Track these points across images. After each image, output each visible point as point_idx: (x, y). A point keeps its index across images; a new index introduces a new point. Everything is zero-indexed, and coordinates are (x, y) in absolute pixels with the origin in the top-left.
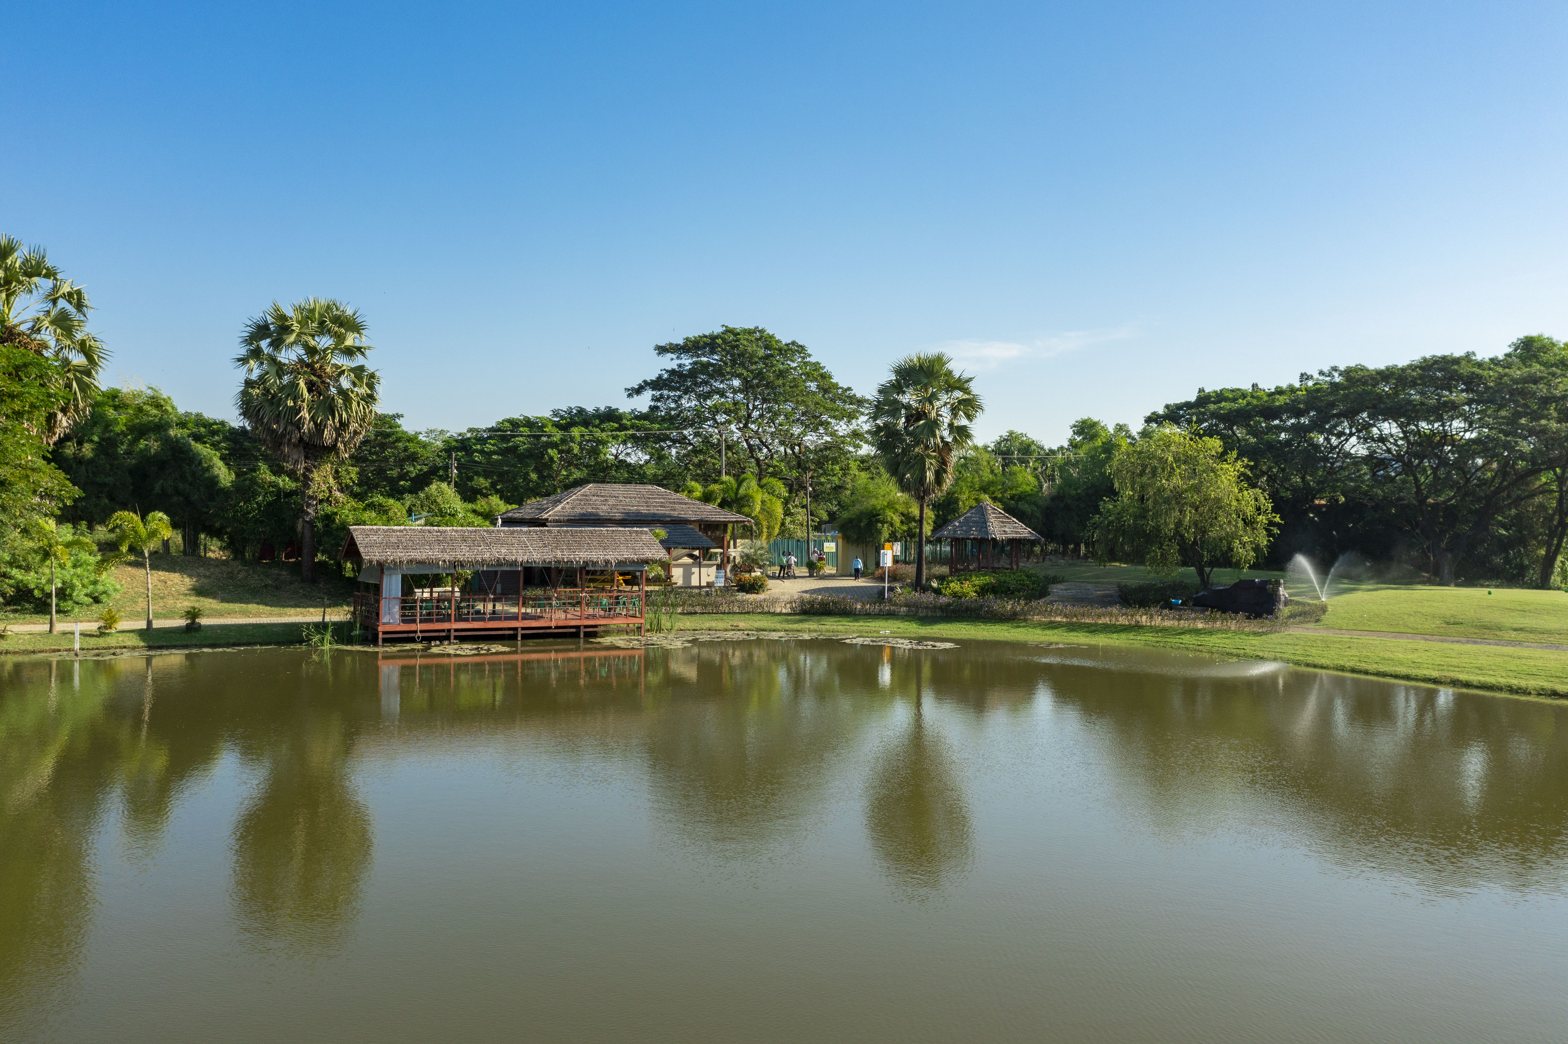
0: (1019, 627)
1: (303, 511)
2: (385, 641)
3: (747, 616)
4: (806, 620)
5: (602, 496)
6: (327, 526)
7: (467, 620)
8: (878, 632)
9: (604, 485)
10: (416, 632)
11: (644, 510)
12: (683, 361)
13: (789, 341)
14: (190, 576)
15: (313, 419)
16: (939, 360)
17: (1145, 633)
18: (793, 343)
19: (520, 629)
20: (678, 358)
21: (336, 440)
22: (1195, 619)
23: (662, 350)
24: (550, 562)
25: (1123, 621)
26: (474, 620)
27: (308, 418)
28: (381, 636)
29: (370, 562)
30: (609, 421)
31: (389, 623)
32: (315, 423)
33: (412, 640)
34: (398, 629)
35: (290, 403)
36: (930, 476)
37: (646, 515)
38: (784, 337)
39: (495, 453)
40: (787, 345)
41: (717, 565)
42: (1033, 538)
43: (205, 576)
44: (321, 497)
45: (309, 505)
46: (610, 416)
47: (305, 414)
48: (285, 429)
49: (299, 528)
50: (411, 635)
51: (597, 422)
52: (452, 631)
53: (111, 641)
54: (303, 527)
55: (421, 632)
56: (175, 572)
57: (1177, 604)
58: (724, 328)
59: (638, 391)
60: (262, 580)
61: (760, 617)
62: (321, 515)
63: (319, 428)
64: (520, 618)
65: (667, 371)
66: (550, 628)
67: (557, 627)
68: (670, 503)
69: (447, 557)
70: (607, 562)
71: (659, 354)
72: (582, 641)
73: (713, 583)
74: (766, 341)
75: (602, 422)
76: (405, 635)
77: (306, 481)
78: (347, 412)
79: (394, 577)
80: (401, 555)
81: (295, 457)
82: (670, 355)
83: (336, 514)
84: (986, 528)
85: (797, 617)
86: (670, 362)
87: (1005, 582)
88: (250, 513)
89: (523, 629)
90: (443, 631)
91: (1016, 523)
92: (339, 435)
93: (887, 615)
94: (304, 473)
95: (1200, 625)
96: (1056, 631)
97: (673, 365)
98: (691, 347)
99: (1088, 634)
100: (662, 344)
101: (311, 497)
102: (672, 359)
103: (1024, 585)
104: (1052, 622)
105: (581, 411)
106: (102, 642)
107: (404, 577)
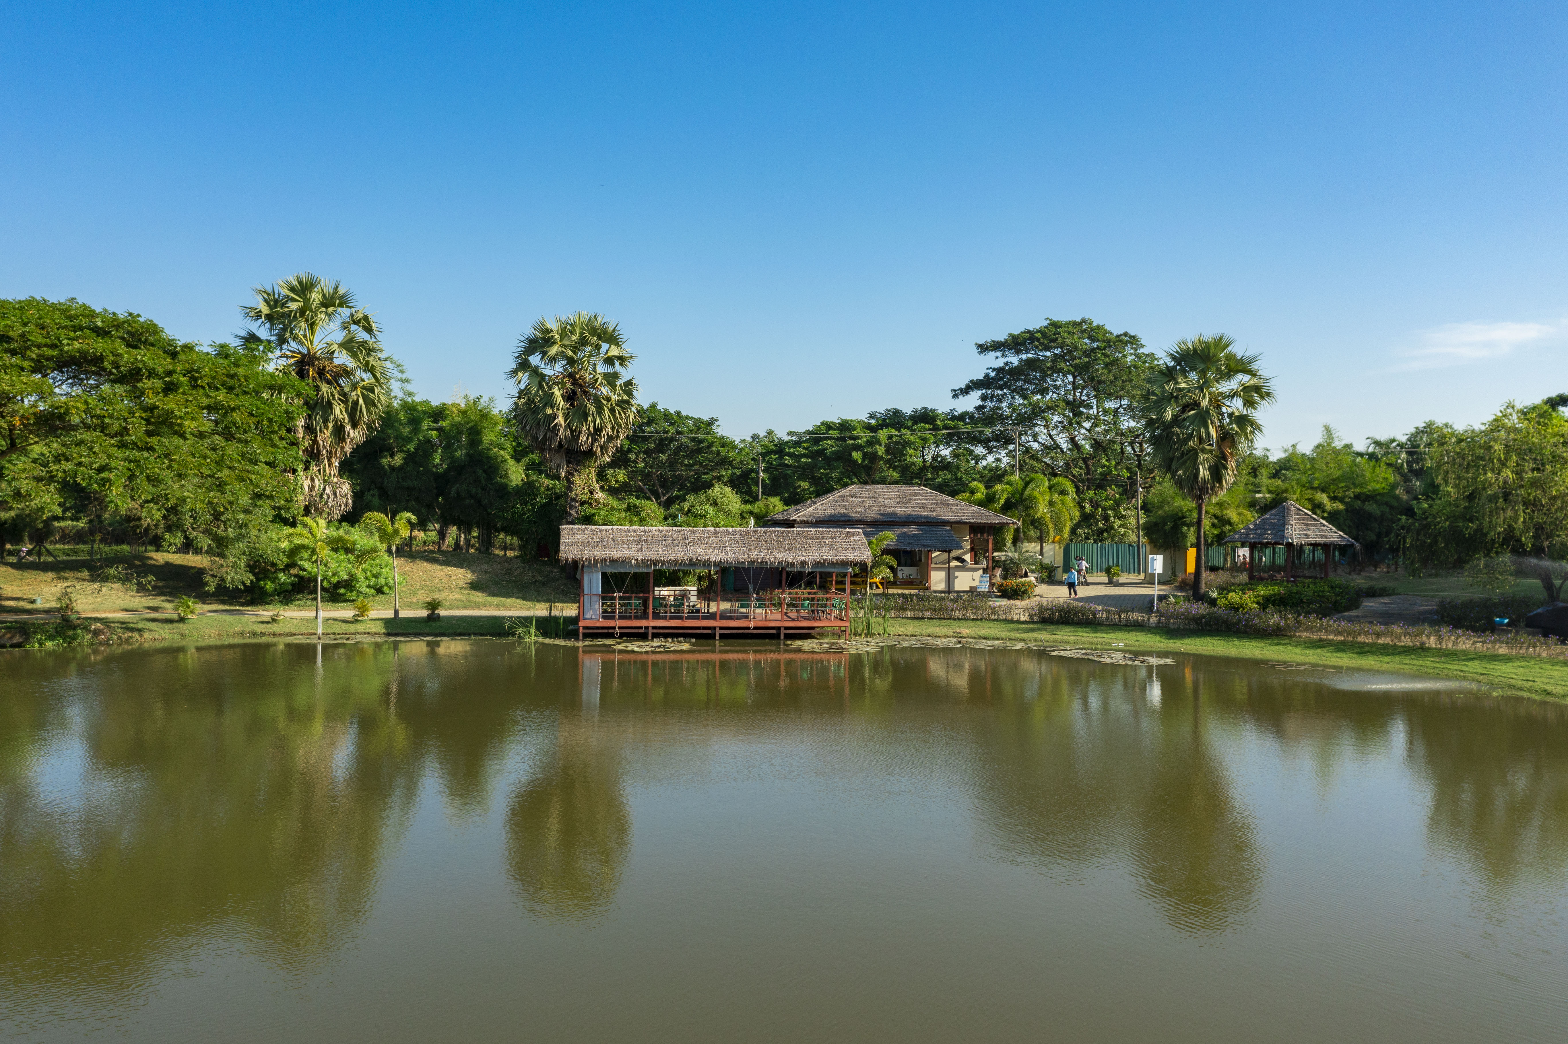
0: (1278, 644)
1: (567, 512)
2: (586, 636)
3: (978, 623)
4: (1039, 629)
5: (861, 497)
7: (664, 618)
8: (1110, 644)
9: (867, 486)
10: (614, 628)
11: (900, 511)
12: (1009, 359)
13: (1121, 332)
14: (473, 572)
15: (568, 426)
16: (1220, 343)
17: (1426, 656)
18: (1125, 334)
19: (718, 629)
20: (1003, 356)
21: (592, 444)
22: (1494, 642)
23: (983, 348)
24: (743, 563)
25: (1407, 641)
26: (671, 618)
27: (564, 425)
28: (581, 630)
29: (566, 560)
30: (921, 422)
31: (591, 619)
32: (571, 430)
33: (611, 636)
34: (598, 625)
35: (549, 411)
36: (1204, 473)
37: (901, 517)
38: (1115, 329)
39: (805, 456)
40: (1118, 336)
41: (984, 569)
42: (1343, 543)
43: (486, 572)
45: (571, 507)
46: (925, 417)
47: (561, 420)
48: (545, 435)
50: (610, 631)
51: (910, 423)
52: (650, 629)
53: (360, 628)
55: (619, 628)
56: (462, 568)
57: (1502, 624)
58: (1048, 322)
59: (966, 391)
60: (534, 576)
61: (990, 624)
63: (575, 435)
64: (718, 617)
65: (994, 370)
66: (748, 628)
67: (755, 628)
68: (932, 504)
69: (640, 556)
70: (804, 563)
71: (981, 353)
72: (782, 642)
73: (976, 588)
74: (1094, 332)
75: (915, 423)
76: (605, 631)
77: (570, 484)
78: (601, 419)
79: (595, 575)
80: (598, 553)
81: (557, 461)
82: (992, 354)
84: (1284, 531)
85: (1032, 626)
86: (995, 361)
87: (1297, 593)
88: (525, 514)
89: (721, 628)
90: (641, 628)
91: (1324, 525)
92: (594, 440)
93: (1135, 626)
94: (566, 476)
95: (1503, 650)
96: (1319, 651)
97: (1000, 363)
98: (1015, 344)
99: (1355, 656)
100: (982, 342)
102: (997, 358)
103: (1323, 597)
104: (1321, 640)
105: (897, 413)
106: (352, 628)
107: (604, 575)
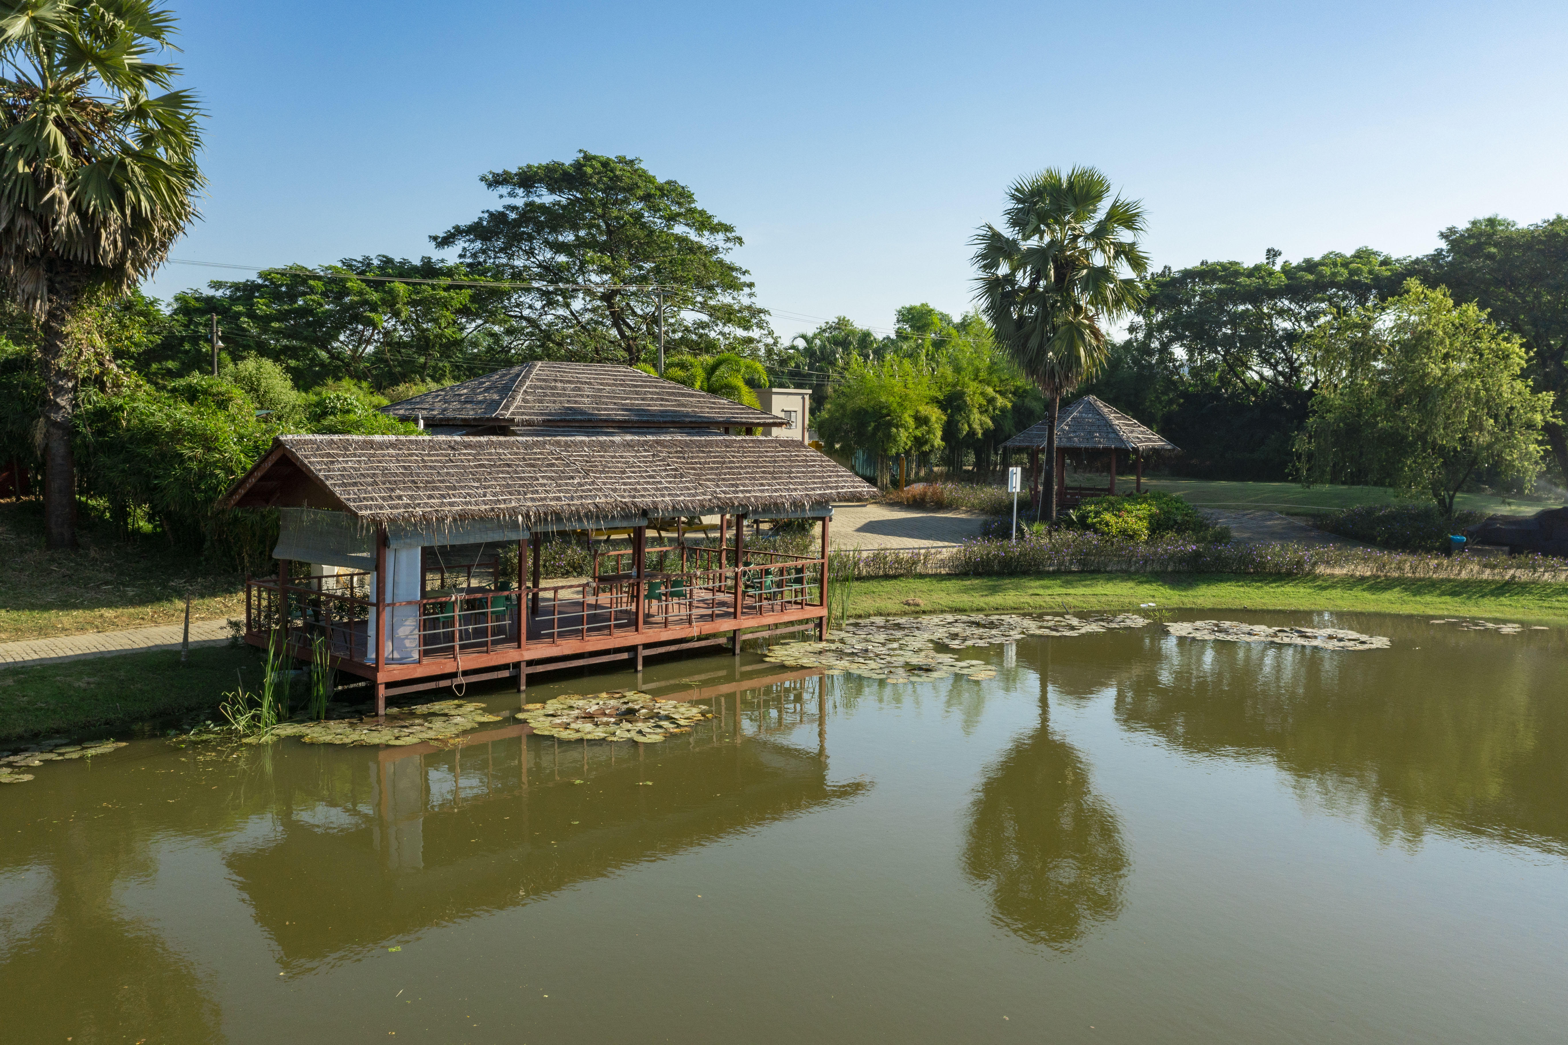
1: (45, 402)
6: (100, 433)
10: (454, 675)
12: (513, 201)
13: (667, 181)
18: (673, 183)
20: (509, 194)
27: (67, 202)
28: (382, 692)
31: (398, 662)
34: (420, 672)
35: (23, 166)
40: (660, 185)
44: (82, 372)
45: (59, 391)
49: (39, 437)
50: (442, 684)
52: (523, 666)
54: (47, 436)
55: (464, 674)
59: (450, 239)
62: (87, 411)
63: (90, 227)
65: (490, 213)
66: (690, 639)
67: (700, 638)
68: (669, 394)
71: (490, 186)
74: (634, 177)
76: (431, 685)
77: (52, 339)
79: (404, 554)
81: (29, 287)
82: (500, 191)
83: (121, 408)
86: (497, 200)
90: (506, 667)
91: (1138, 426)
92: (130, 244)
94: (47, 322)
97: (497, 206)
98: (530, 179)
101: (65, 375)
102: (501, 196)
